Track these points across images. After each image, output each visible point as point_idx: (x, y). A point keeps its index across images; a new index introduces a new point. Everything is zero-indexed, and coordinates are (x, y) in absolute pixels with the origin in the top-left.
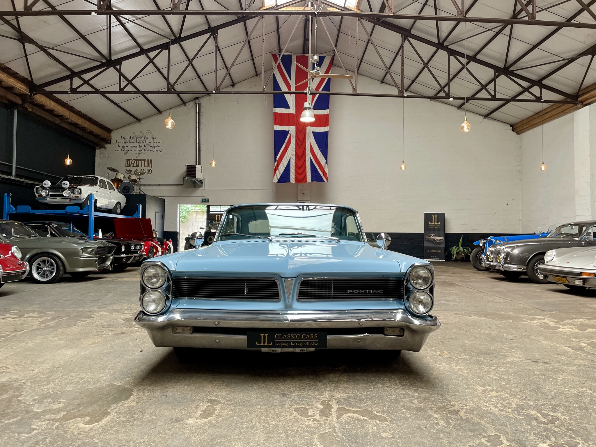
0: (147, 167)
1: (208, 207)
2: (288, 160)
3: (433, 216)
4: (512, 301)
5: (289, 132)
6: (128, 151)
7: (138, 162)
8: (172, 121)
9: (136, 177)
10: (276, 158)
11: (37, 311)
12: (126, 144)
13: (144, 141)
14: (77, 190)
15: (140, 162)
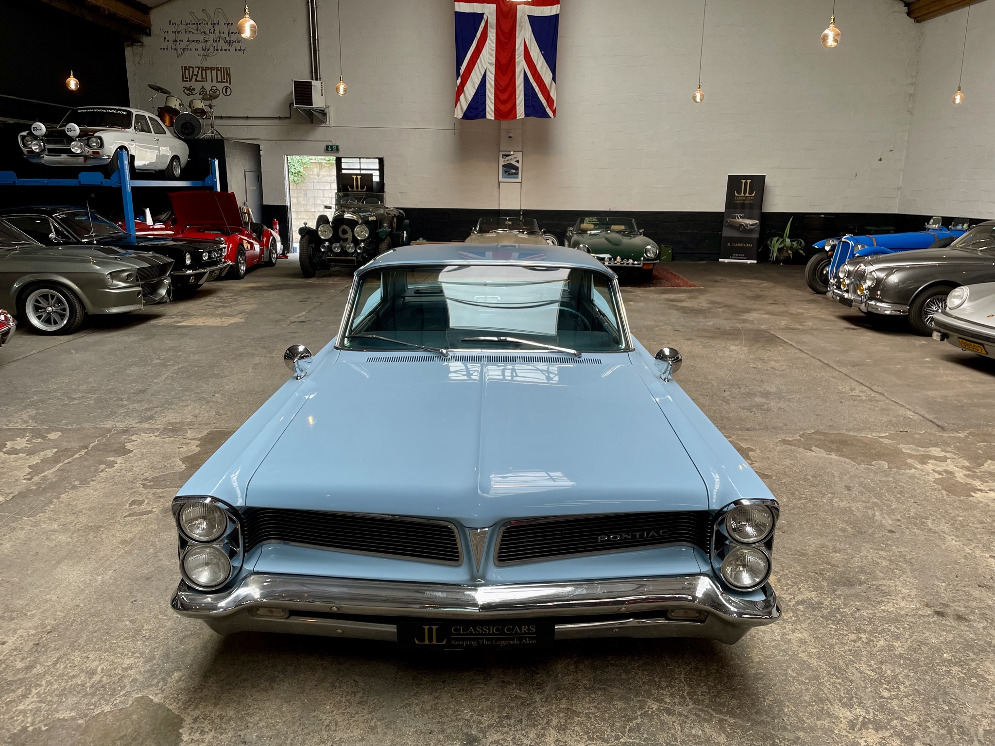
0: (222, 82)
1: (339, 161)
2: (481, 74)
3: (744, 181)
4: (883, 395)
5: (484, 16)
6: (185, 49)
7: (204, 72)
8: (252, 22)
9: (202, 104)
10: (460, 69)
11: (31, 431)
12: (180, 37)
13: (212, 31)
14: (94, 139)
15: (209, 72)
